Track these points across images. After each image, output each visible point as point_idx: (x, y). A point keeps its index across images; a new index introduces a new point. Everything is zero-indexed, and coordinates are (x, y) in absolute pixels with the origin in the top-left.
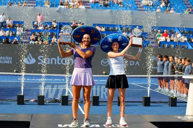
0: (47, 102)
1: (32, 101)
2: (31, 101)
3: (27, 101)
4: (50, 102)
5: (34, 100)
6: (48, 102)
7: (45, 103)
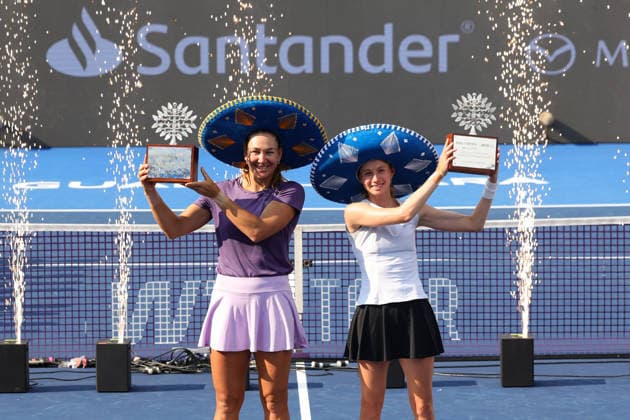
0: (150, 371)
1: (74, 363)
2: (68, 364)
3: (46, 365)
4: (163, 372)
5: (83, 358)
6: (155, 373)
7: (136, 380)
